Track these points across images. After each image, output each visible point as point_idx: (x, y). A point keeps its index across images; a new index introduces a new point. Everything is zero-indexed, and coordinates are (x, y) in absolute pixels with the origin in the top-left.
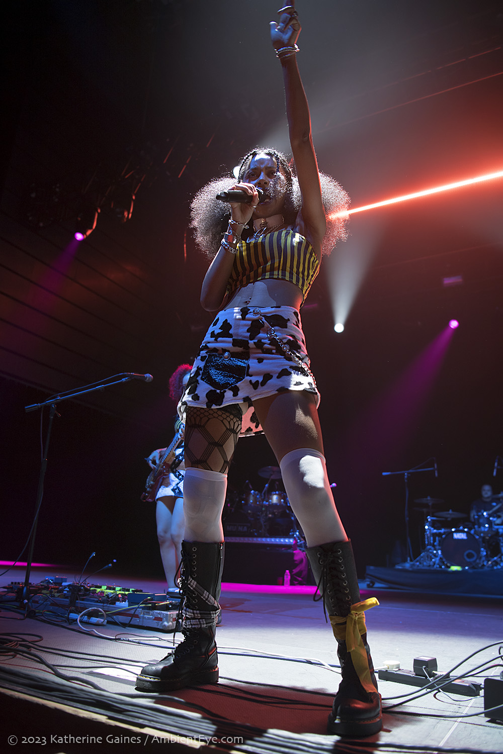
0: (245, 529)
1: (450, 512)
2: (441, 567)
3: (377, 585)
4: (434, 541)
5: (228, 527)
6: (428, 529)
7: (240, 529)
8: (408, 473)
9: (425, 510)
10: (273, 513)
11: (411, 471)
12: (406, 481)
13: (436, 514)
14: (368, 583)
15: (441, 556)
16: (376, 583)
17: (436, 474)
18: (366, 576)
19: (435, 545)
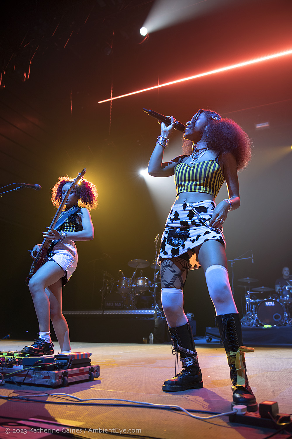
0: (120, 304)
1: (263, 287)
2: (257, 326)
3: (213, 340)
4: (252, 308)
5: (107, 303)
6: (248, 300)
7: (116, 304)
8: (233, 261)
9: (245, 287)
10: (139, 293)
11: (235, 260)
12: (232, 267)
13: (253, 289)
14: (208, 339)
15: (257, 318)
16: (213, 339)
17: (253, 261)
18: (205, 334)
19: (253, 311)
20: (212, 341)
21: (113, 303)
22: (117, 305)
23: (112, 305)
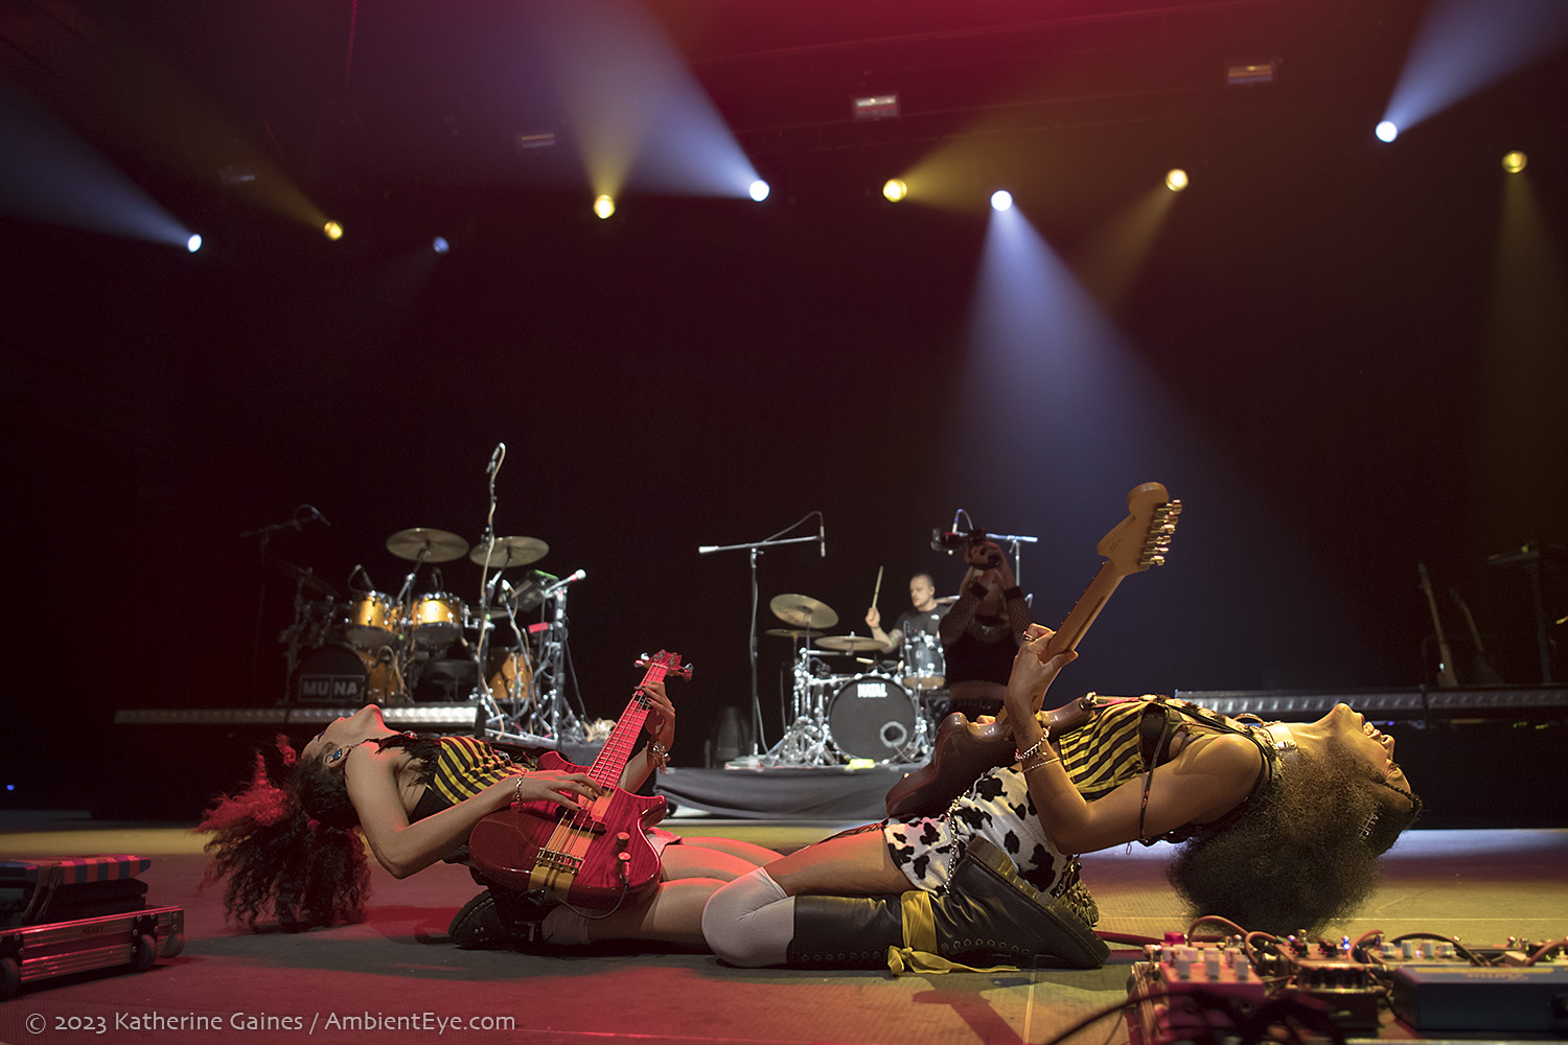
0: (353, 689)
1: (852, 636)
2: (827, 763)
3: (682, 811)
5: (307, 684)
6: (802, 676)
7: (340, 688)
8: (759, 549)
9: (795, 635)
10: (428, 648)
11: (765, 543)
12: (754, 566)
13: (819, 642)
15: (830, 738)
16: (680, 807)
17: (823, 550)
18: (654, 790)
19: (817, 715)
20: (676, 814)
21: (327, 684)
22: (343, 692)
23: (323, 688)
